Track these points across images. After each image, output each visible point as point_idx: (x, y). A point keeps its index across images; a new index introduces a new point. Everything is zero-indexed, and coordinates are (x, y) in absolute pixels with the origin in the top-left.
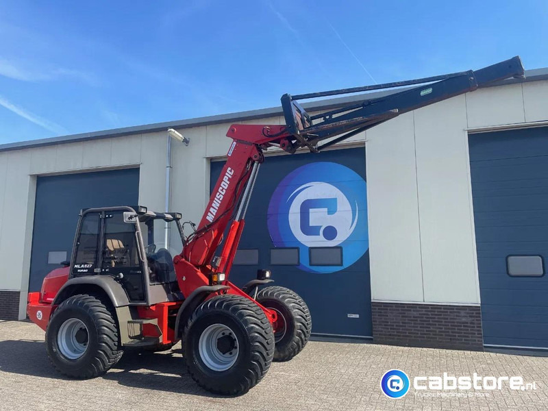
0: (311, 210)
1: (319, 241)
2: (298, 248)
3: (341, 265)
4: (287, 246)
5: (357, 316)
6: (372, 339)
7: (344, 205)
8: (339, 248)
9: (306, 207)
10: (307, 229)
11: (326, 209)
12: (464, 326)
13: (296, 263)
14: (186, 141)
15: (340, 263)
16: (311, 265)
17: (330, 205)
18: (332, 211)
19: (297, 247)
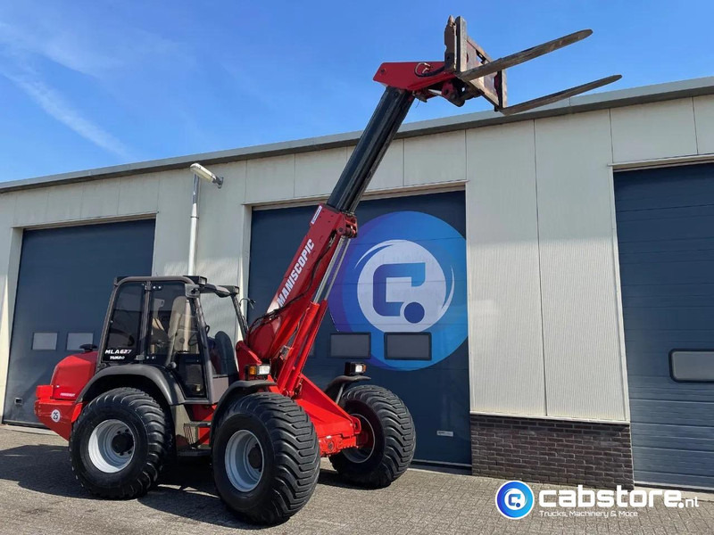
0: (388, 280)
1: (398, 324)
2: (368, 334)
3: (430, 358)
4: (354, 331)
5: (451, 434)
6: (470, 468)
7: (435, 273)
8: (427, 334)
9: (382, 274)
10: (382, 307)
11: (409, 279)
12: (606, 454)
13: (366, 354)
14: (218, 182)
15: (427, 355)
16: (387, 357)
17: (415, 272)
18: (417, 282)
19: (368, 332)
